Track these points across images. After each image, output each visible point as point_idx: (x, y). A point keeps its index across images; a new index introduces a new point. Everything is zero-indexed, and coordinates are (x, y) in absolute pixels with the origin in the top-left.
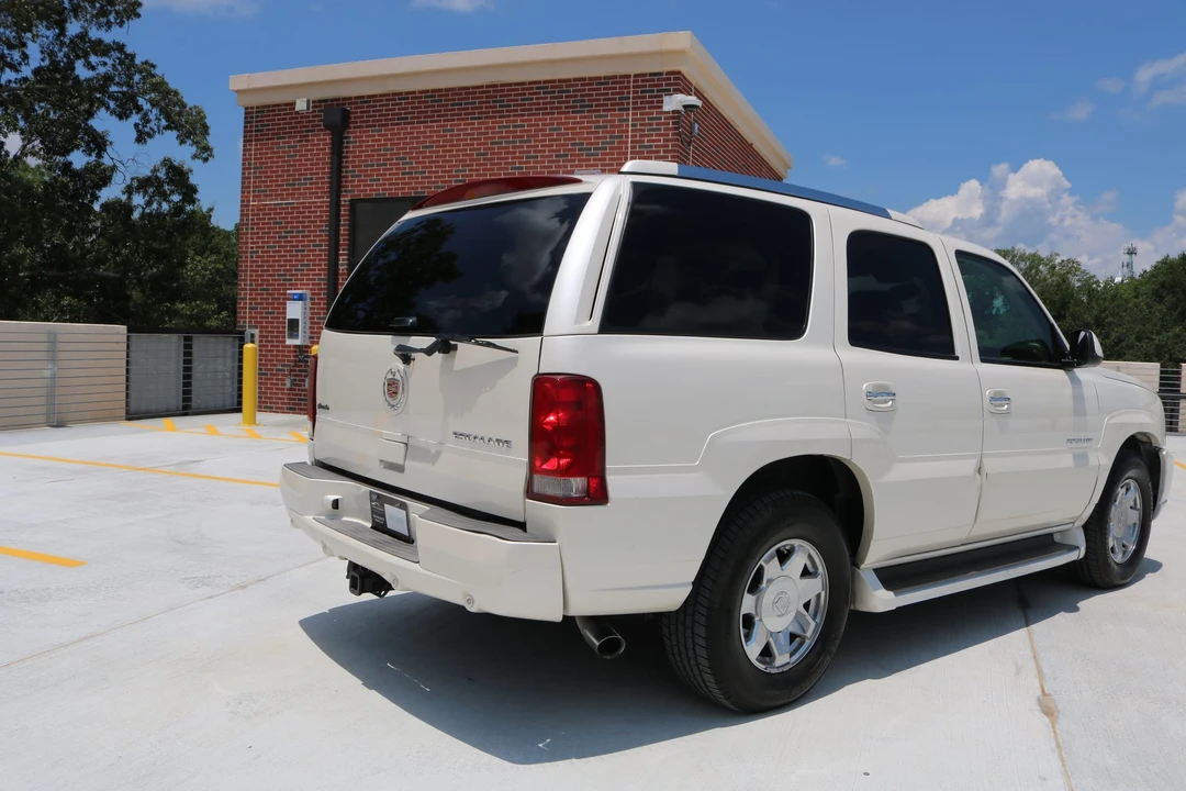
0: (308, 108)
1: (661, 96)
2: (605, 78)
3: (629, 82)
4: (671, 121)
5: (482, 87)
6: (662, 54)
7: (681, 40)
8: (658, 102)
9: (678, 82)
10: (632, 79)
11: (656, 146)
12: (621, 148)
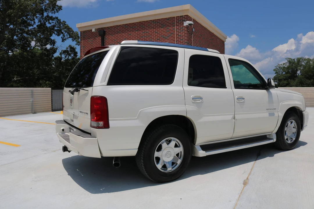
0: (95, 31)
1: (183, 22)
2: (169, 18)
3: (175, 19)
4: (186, 28)
5: (138, 23)
6: (183, 11)
7: (187, 7)
8: (182, 24)
9: (188, 18)
10: (175, 18)
11: (182, 35)
12: (173, 36)
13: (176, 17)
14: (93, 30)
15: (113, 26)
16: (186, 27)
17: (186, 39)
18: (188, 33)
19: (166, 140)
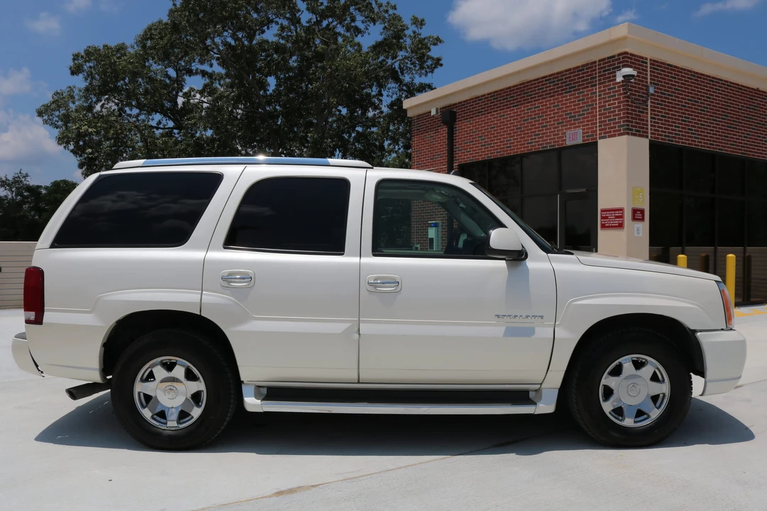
0: (437, 113)
1: (615, 72)
2: (583, 66)
3: (596, 66)
4: (621, 89)
5: (517, 85)
6: (611, 42)
7: (621, 30)
8: (613, 77)
9: (626, 59)
10: (597, 64)
11: (614, 108)
12: (593, 112)
13: (600, 61)
14: (433, 112)
15: (470, 100)
16: (623, 86)
17: (621, 118)
18: (628, 101)
19: (162, 361)
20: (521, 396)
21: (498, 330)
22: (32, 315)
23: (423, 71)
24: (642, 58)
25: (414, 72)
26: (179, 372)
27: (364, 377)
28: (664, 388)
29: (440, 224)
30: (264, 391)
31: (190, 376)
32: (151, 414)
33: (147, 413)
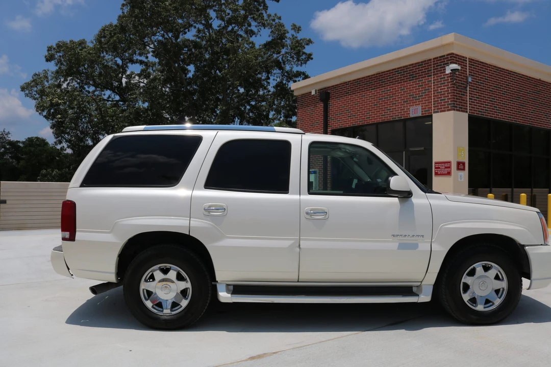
0: (316, 93)
1: (445, 67)
2: (422, 62)
3: (431, 62)
4: (449, 78)
5: (374, 75)
6: (443, 46)
7: (449, 38)
8: (443, 70)
9: (453, 58)
10: (432, 61)
11: (444, 91)
12: (429, 94)
13: (434, 59)
14: (313, 93)
15: (340, 84)
16: (450, 76)
17: (449, 99)
18: (454, 87)
19: (160, 267)
20: (407, 290)
21: (393, 245)
22: (67, 234)
23: (299, 63)
24: (464, 57)
25: (292, 63)
26: (172, 275)
27: (302, 277)
28: (503, 285)
29: (318, 172)
30: (231, 288)
31: (180, 278)
32: (151, 304)
33: (149, 304)
